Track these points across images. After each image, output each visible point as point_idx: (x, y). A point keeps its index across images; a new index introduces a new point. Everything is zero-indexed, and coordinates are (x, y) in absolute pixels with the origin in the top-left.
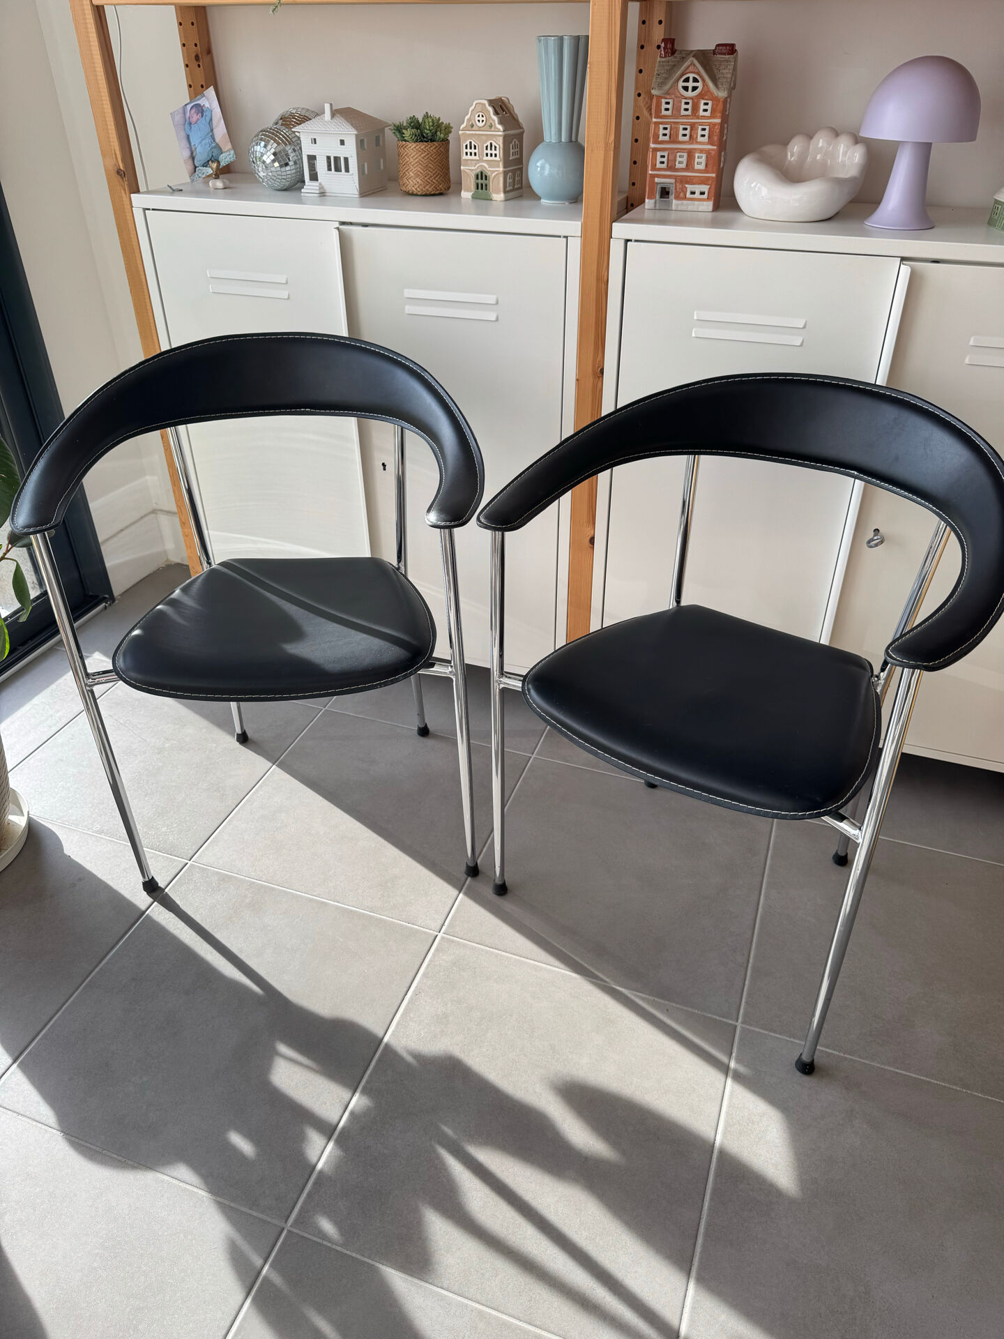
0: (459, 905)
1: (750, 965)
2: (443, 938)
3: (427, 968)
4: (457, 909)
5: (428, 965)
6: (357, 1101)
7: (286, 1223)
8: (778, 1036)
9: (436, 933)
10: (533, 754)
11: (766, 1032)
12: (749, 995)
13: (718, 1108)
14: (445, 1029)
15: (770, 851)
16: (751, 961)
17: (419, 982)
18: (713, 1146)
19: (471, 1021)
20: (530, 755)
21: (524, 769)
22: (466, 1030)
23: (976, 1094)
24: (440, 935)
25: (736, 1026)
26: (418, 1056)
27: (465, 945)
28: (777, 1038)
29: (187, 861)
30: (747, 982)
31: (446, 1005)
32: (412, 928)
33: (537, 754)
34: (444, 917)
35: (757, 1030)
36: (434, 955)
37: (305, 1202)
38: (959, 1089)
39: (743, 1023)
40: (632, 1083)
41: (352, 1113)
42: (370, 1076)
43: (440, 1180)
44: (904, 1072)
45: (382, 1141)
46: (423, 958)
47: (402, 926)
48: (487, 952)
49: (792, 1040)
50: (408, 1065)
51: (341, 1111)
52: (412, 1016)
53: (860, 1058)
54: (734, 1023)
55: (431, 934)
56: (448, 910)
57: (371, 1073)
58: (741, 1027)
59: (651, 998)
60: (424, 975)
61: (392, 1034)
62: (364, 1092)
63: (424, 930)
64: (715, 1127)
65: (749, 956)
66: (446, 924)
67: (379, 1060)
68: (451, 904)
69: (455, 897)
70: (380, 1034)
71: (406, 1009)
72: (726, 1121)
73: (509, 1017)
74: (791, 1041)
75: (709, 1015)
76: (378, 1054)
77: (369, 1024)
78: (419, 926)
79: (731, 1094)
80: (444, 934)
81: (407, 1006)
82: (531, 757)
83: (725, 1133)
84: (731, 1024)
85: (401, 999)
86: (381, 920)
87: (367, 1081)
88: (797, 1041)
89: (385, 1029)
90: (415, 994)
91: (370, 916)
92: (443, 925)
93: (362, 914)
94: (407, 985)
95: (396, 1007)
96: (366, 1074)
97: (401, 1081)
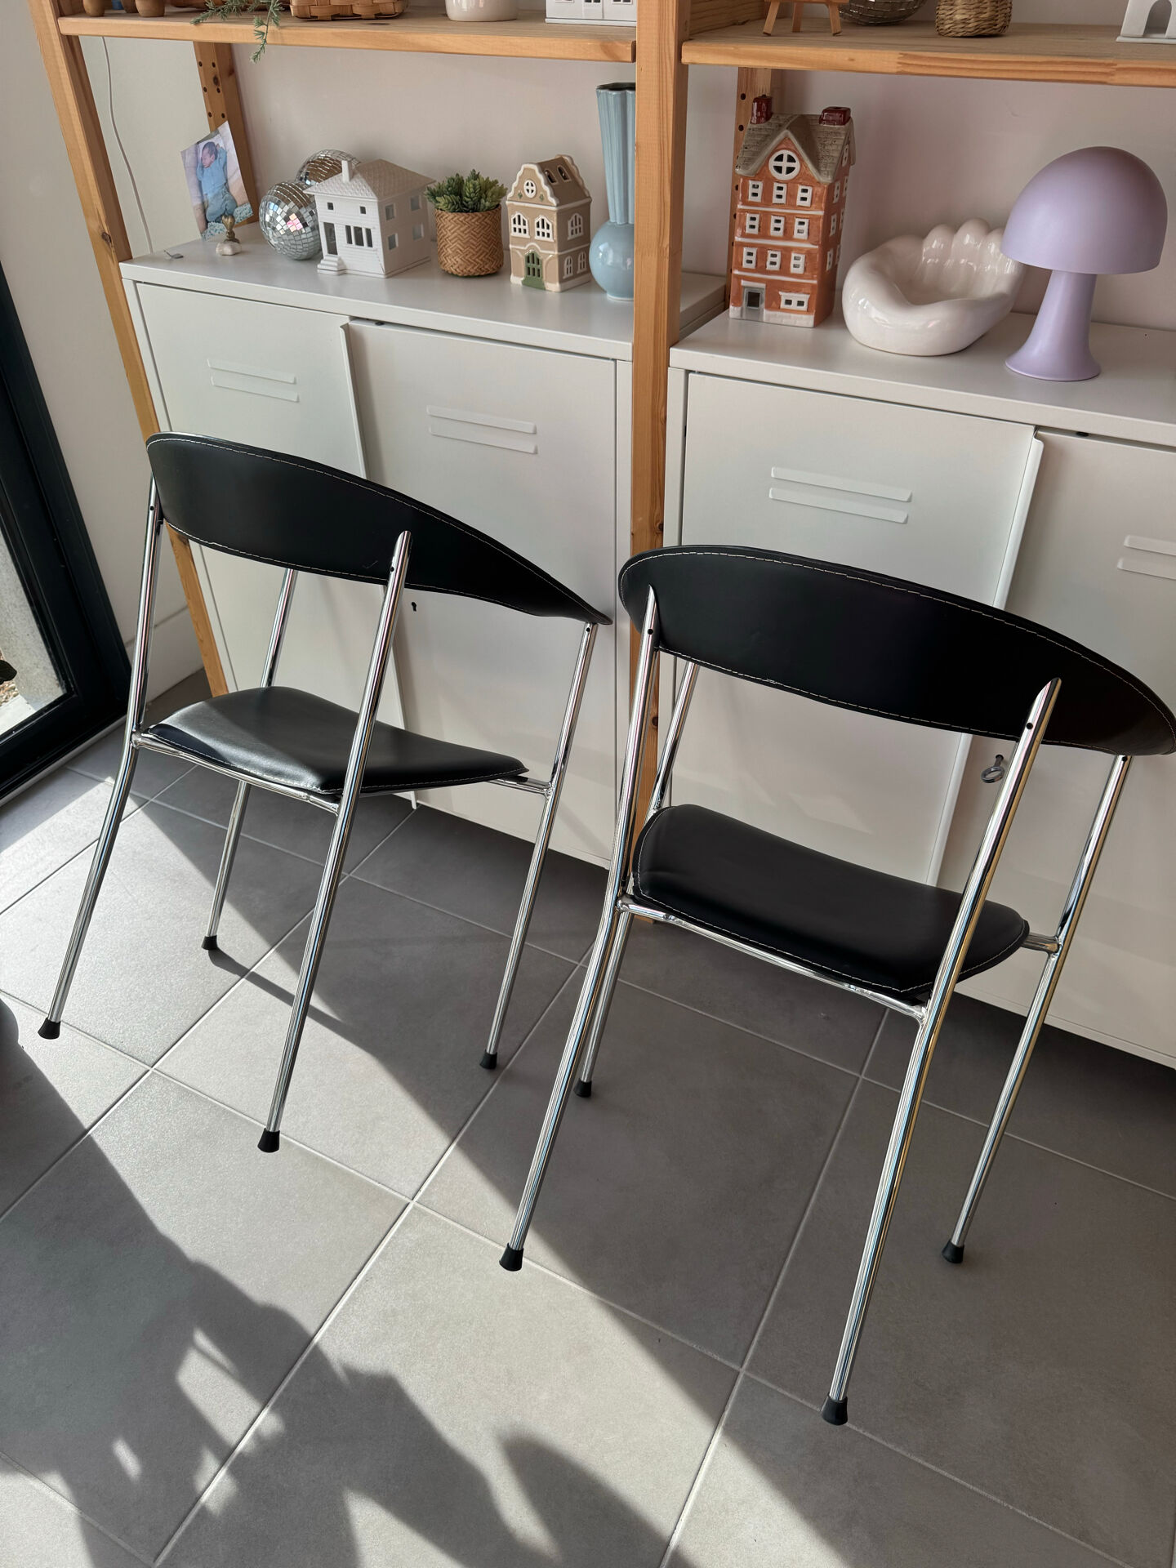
0: (443, 1165)
1: (776, 1290)
2: (415, 1208)
3: (387, 1246)
4: (441, 1170)
5: (389, 1243)
6: (265, 1419)
7: (154, 1561)
8: (787, 1393)
9: (409, 1201)
10: (579, 961)
11: (773, 1387)
12: (765, 1331)
13: (688, 1486)
14: (389, 1331)
15: (840, 1131)
16: (779, 1284)
17: (375, 1264)
18: (668, 1544)
19: (422, 1324)
20: (576, 963)
21: (565, 982)
22: (414, 1335)
23: (1019, 1511)
24: (412, 1204)
25: (738, 1374)
27: (438, 1221)
28: (785, 1396)
29: (148, 1068)
30: (767, 1314)
31: (399, 1299)
32: (383, 1190)
33: (585, 963)
34: (421, 1180)
35: (763, 1381)
36: (399, 1230)
37: (180, 1540)
38: (999, 1501)
39: (747, 1370)
40: (592, 1435)
41: (257, 1433)
42: (290, 1382)
43: (338, 1533)
44: (933, 1468)
45: (284, 1470)
46: (384, 1233)
47: (371, 1185)
48: (463, 1234)
49: (803, 1402)
50: (334, 1375)
51: (248, 1424)
52: (355, 1308)
53: (884, 1439)
54: (735, 1367)
55: (402, 1201)
56: (429, 1170)
57: (292, 1379)
58: (744, 1375)
59: (644, 1320)
60: (383, 1256)
61: (328, 1330)
62: (275, 1407)
63: (396, 1194)
64: (678, 1510)
65: (778, 1277)
66: (423, 1189)
67: (305, 1363)
68: (435, 1162)
69: (441, 1153)
70: (312, 1331)
71: (351, 1298)
72: (695, 1505)
73: (468, 1324)
74: (802, 1404)
75: (709, 1353)
76: (305, 1356)
77: (304, 1314)
78: (390, 1188)
79: (710, 1469)
80: (418, 1202)
81: (353, 1294)
82: (577, 965)
83: (689, 1522)
84: (733, 1370)
85: (348, 1284)
86: (349, 1174)
87: (285, 1390)
88: (809, 1405)
89: (320, 1322)
90: (366, 1279)
91: (336, 1167)
92: (419, 1190)
93: (329, 1164)
94: (359, 1267)
95: (340, 1294)
96: (286, 1379)
97: (325, 1394)
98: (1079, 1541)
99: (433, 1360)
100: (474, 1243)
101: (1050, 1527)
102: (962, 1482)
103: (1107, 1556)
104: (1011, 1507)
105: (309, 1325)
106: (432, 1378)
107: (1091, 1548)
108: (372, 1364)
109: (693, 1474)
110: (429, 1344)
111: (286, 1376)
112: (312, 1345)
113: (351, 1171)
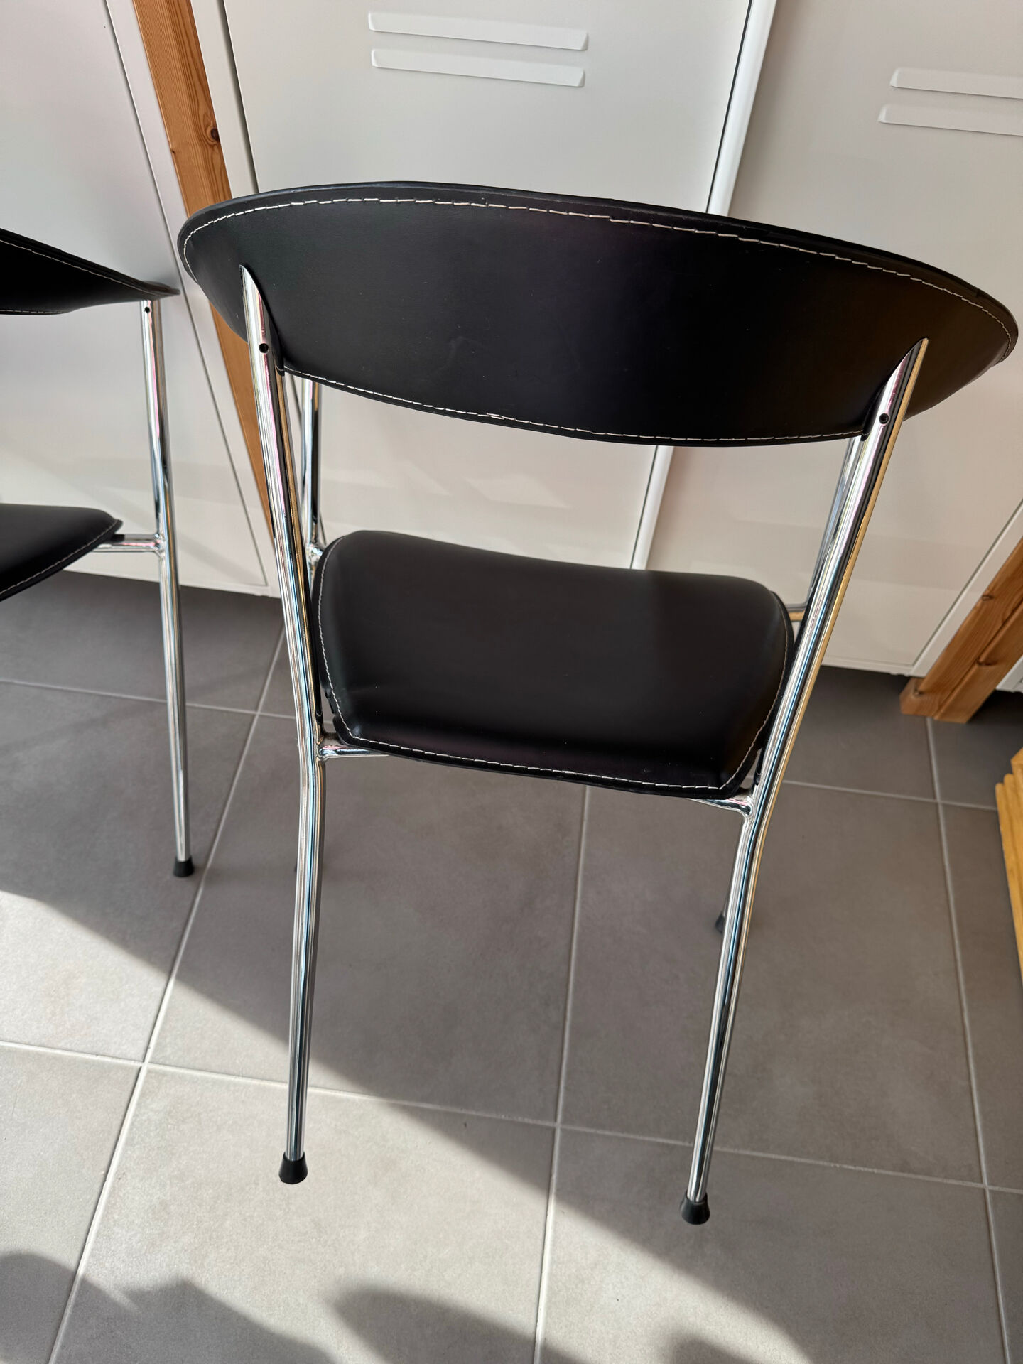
0: (168, 1008)
1: (568, 1023)
2: (149, 1071)
3: (131, 1129)
4: (166, 1016)
5: (132, 1124)
8: (607, 1133)
9: (138, 1065)
10: (256, 709)
11: (592, 1131)
12: (569, 1074)
13: (538, 1271)
14: (165, 1229)
15: (585, 823)
16: (569, 1015)
17: (122, 1157)
18: (535, 1341)
19: (200, 1205)
20: (252, 712)
21: (246, 741)
22: (195, 1223)
23: (845, 1166)
24: (145, 1067)
25: (554, 1131)
27: (182, 1077)
30: (565, 1053)
31: (164, 1186)
32: (103, 1063)
33: (266, 708)
34: (147, 1035)
35: (582, 1129)
36: (138, 1104)
39: (563, 1122)
40: (425, 1257)
42: (66, 1336)
44: (761, 1154)
46: (123, 1113)
47: (86, 1062)
48: (215, 1082)
50: (115, 1305)
52: (116, 1217)
54: (548, 1124)
55: (132, 1068)
56: (151, 1020)
58: (561, 1129)
59: (443, 1108)
60: (129, 1142)
61: (92, 1255)
63: (120, 1062)
64: (535, 1301)
65: (565, 1009)
66: (152, 1045)
67: (76, 1305)
68: (156, 1008)
69: (160, 995)
70: (73, 1264)
71: (107, 1208)
72: (550, 1288)
73: (253, 1186)
75: (520, 1119)
76: (73, 1297)
77: (55, 1247)
78: (113, 1057)
79: (554, 1245)
80: (151, 1062)
81: (108, 1202)
82: (253, 716)
83: (548, 1308)
84: (548, 1128)
85: (98, 1191)
86: (55, 1058)
87: (63, 1347)
88: (632, 1136)
89: (79, 1249)
90: (118, 1178)
91: (37, 1054)
92: (148, 1047)
93: (28, 1053)
94: (104, 1165)
95: (92, 1206)
96: (59, 1333)
97: (112, 1332)
98: (901, 1174)
99: (227, 1243)
100: (232, 1088)
101: (876, 1171)
102: (790, 1158)
103: (927, 1178)
104: (838, 1166)
105: (68, 1259)
106: (232, 1263)
107: (913, 1176)
108: (157, 1275)
109: (539, 1256)
110: (217, 1225)
111: (58, 1329)
112: (78, 1281)
113: (59, 1052)
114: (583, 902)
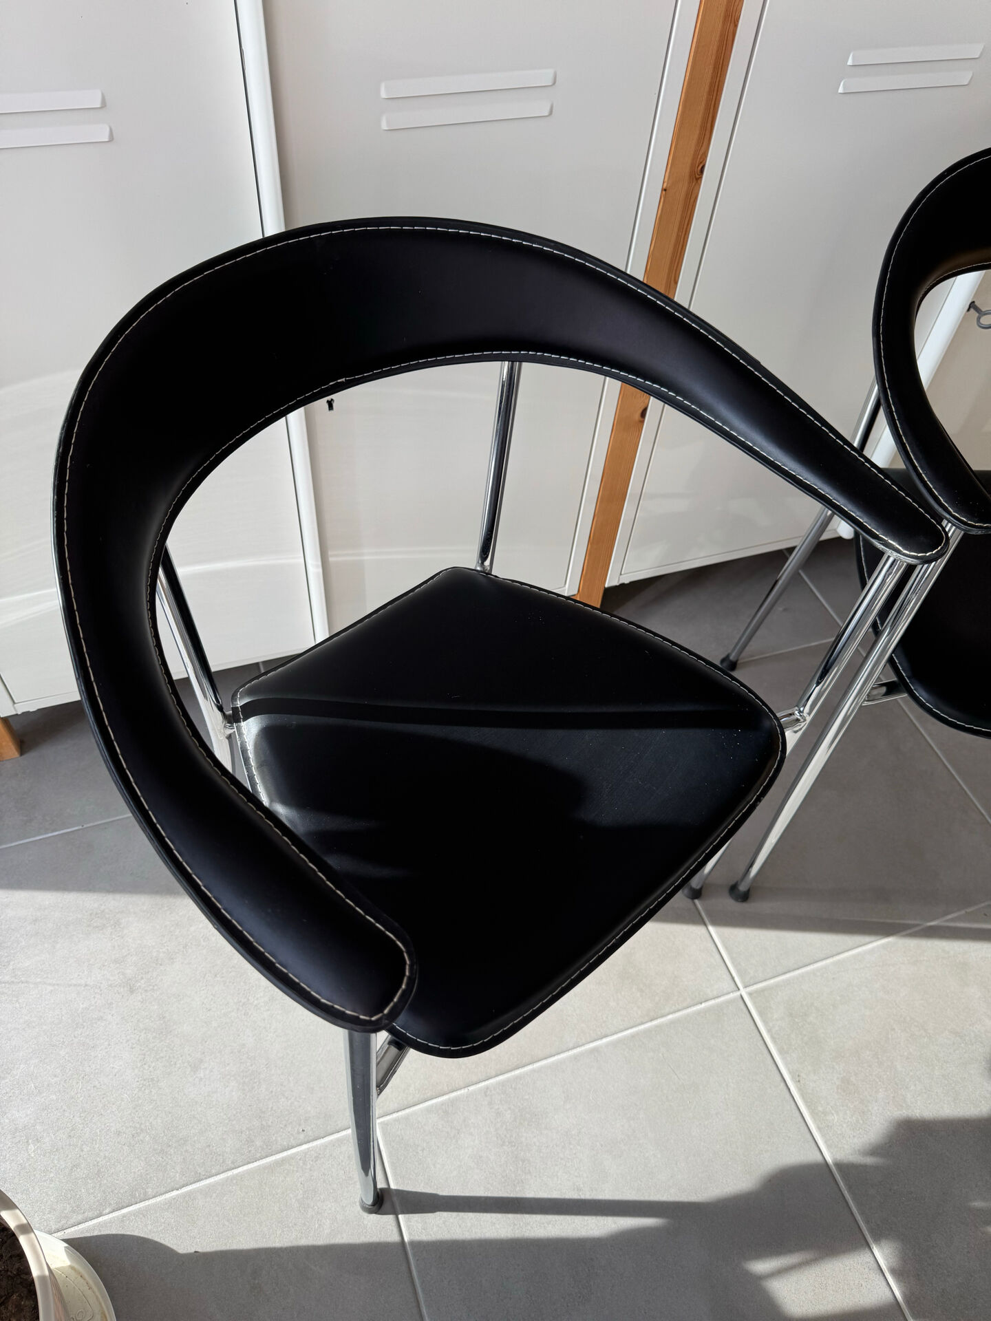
2: (750, 994)
3: (774, 1042)
4: (725, 947)
6: (882, 1254)
9: (738, 994)
14: (861, 1097)
17: (786, 1064)
19: (870, 1066)
22: (878, 1080)
24: (743, 992)
26: (875, 1151)
31: (834, 1068)
34: (724, 968)
36: (764, 1021)
41: (893, 1271)
42: (862, 1214)
45: (945, 1272)
46: (758, 1034)
50: (876, 1168)
51: (882, 1278)
52: (820, 1109)
55: (734, 999)
56: (719, 956)
59: (963, 912)
60: (781, 1052)
62: (877, 1239)
63: (722, 999)
66: (734, 974)
67: (850, 1188)
68: (713, 945)
69: (708, 936)
70: (818, 1157)
71: (808, 1107)
73: (893, 1033)
76: (841, 1184)
78: (714, 998)
80: (745, 987)
81: (806, 1102)
85: (790, 1100)
86: (673, 1022)
87: (867, 1222)
89: (816, 1148)
90: (797, 1081)
91: (656, 1026)
92: (733, 978)
93: (647, 1031)
95: (797, 1112)
96: (855, 1215)
97: (890, 1190)
99: (910, 1081)
100: (818, 974)
105: (810, 1157)
110: (893, 1073)
111: (852, 1214)
112: (834, 1169)
113: (670, 1017)
114: (930, 735)
